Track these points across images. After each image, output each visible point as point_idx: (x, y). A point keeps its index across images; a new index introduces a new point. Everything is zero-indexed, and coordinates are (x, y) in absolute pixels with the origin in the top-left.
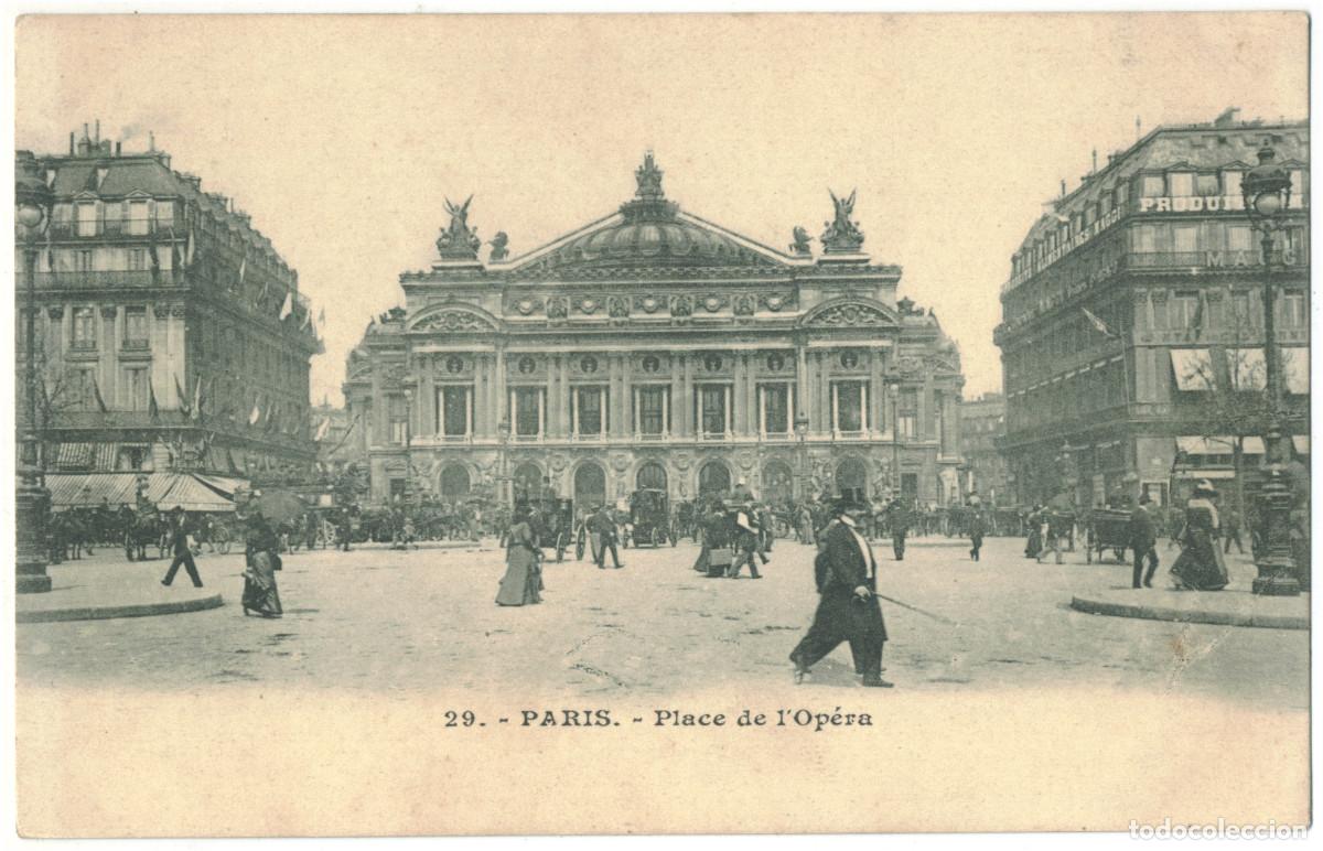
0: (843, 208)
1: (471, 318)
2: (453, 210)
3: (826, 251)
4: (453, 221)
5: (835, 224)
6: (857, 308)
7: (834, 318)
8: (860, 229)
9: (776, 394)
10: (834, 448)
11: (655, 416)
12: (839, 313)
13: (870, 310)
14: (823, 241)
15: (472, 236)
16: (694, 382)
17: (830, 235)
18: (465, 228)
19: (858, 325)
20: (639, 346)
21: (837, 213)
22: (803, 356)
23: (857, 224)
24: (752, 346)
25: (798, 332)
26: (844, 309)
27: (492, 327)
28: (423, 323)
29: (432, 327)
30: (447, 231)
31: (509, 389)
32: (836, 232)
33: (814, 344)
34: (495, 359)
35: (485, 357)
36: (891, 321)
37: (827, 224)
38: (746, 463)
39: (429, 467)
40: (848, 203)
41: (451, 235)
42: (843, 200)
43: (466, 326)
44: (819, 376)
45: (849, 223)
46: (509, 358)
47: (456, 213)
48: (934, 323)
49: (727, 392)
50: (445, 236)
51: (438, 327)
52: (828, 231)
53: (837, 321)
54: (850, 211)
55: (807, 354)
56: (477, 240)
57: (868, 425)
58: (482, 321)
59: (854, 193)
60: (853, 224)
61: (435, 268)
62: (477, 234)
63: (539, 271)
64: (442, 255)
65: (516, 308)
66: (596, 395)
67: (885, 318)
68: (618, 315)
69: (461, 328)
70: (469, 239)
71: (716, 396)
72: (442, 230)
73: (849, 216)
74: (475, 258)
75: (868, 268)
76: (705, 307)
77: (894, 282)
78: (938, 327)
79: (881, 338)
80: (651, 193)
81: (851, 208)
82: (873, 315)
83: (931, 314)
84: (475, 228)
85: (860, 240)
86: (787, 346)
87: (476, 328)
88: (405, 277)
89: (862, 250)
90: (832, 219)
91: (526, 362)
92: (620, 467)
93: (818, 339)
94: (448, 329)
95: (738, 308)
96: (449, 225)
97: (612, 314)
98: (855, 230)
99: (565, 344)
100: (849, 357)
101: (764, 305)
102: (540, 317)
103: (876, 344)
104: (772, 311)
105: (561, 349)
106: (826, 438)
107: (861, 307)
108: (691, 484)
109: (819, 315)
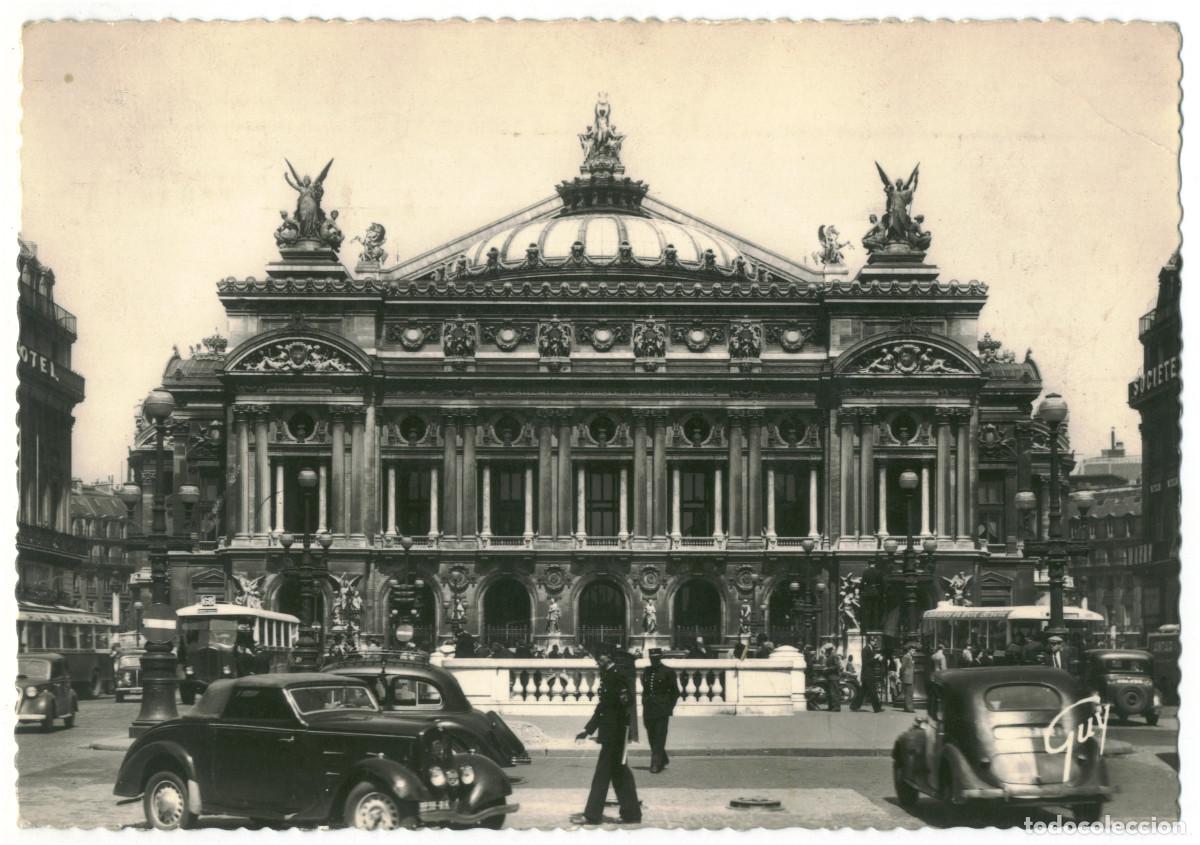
0: (899, 193)
1: (327, 352)
2: (301, 184)
3: (871, 261)
4: (300, 201)
5: (886, 219)
6: (917, 350)
7: (882, 363)
8: (924, 228)
9: (791, 479)
11: (607, 510)
12: (889, 357)
13: (937, 354)
14: (866, 245)
15: (330, 227)
16: (668, 458)
17: (879, 236)
18: (321, 214)
19: (919, 375)
20: (584, 402)
21: (889, 203)
22: (833, 421)
23: (920, 219)
24: (757, 405)
25: (828, 386)
26: (897, 349)
27: (360, 368)
28: (255, 358)
29: (267, 366)
30: (291, 216)
31: (385, 466)
32: (887, 233)
33: (849, 404)
34: (363, 417)
35: (347, 414)
36: (968, 370)
37: (873, 219)
38: (745, 582)
39: (261, 583)
40: (906, 188)
41: (298, 224)
42: (899, 183)
43: (319, 366)
44: (857, 451)
45: (908, 218)
46: (386, 417)
47: (304, 190)
48: (1033, 375)
49: (718, 475)
50: (290, 225)
51: (277, 365)
52: (876, 230)
53: (885, 367)
54: (908, 200)
55: (840, 419)
56: (339, 233)
57: (932, 528)
58: (344, 359)
59: (915, 173)
60: (913, 221)
61: (272, 274)
62: (340, 223)
63: (433, 283)
64: (282, 253)
65: (394, 339)
66: (516, 477)
67: (962, 366)
68: (553, 353)
69: (312, 369)
70: (326, 230)
71: (700, 477)
73: (908, 207)
74: (335, 260)
75: (935, 288)
76: (686, 344)
77: (974, 310)
78: (1039, 380)
79: (953, 395)
80: (602, 168)
81: (911, 193)
82: (941, 361)
83: (1029, 361)
84: (335, 214)
85: (924, 243)
86: (811, 404)
87: (335, 369)
88: (226, 287)
89: (926, 261)
90: (881, 212)
91: (412, 423)
92: (554, 587)
93: (858, 395)
94: (292, 369)
95: (737, 345)
96: (295, 208)
97: (544, 352)
98: (916, 229)
99: (471, 397)
100: (904, 422)
101: (775, 340)
102: (434, 353)
103: (946, 404)
104: (787, 350)
105: (465, 404)
106: (868, 546)
107: (924, 348)
108: (661, 613)
109: (860, 359)
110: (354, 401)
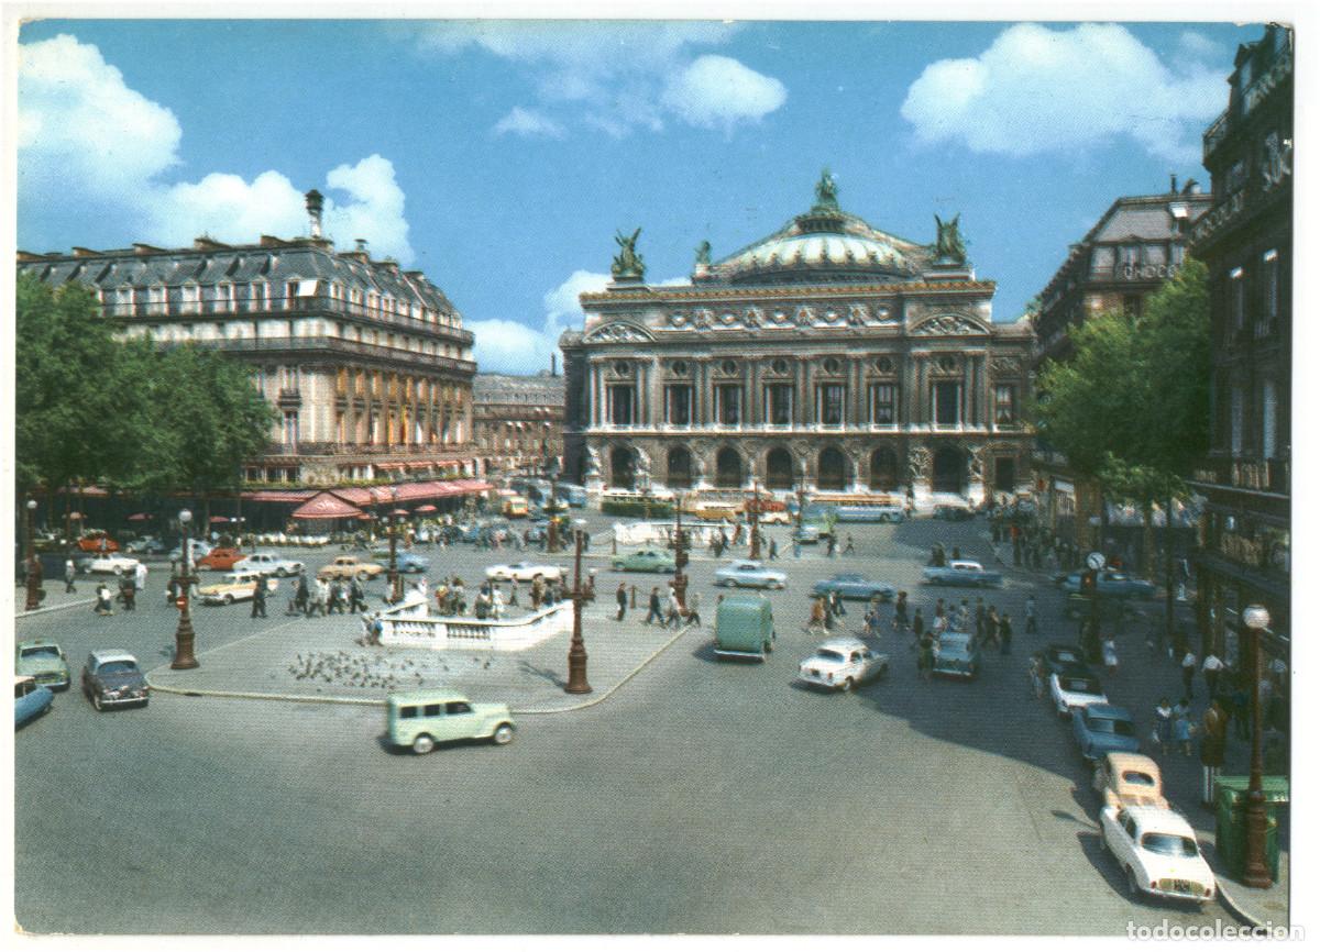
0: (946, 231)
1: (634, 330)
2: (622, 242)
4: (624, 251)
5: (939, 245)
6: (953, 320)
7: (933, 328)
10: (929, 440)
11: (783, 409)
12: (937, 324)
13: (964, 322)
15: (639, 264)
16: (816, 381)
18: (634, 256)
19: (953, 333)
20: (771, 351)
21: (940, 237)
22: (906, 361)
24: (862, 352)
25: (902, 341)
26: (941, 320)
27: (649, 337)
28: (597, 334)
29: (604, 338)
30: (619, 258)
31: (665, 388)
32: (939, 253)
33: (915, 351)
34: (653, 363)
35: (647, 364)
36: (983, 330)
38: (857, 450)
40: (951, 227)
41: (623, 262)
42: (947, 224)
43: (629, 337)
46: (664, 362)
47: (624, 244)
49: (842, 391)
50: (618, 264)
51: (608, 338)
53: (935, 330)
55: (910, 360)
56: (644, 267)
57: (963, 419)
58: (642, 334)
59: (957, 218)
61: (610, 290)
62: (644, 262)
64: (614, 279)
65: (669, 321)
66: (734, 392)
67: (980, 329)
68: (751, 326)
69: (625, 339)
70: (637, 265)
72: (616, 258)
74: (642, 281)
75: (967, 283)
76: (825, 319)
77: (987, 296)
79: (974, 345)
82: (967, 325)
84: (642, 257)
85: (964, 258)
86: (893, 351)
87: (637, 339)
88: (584, 298)
89: (964, 269)
90: (935, 242)
91: (679, 366)
92: (752, 452)
93: (919, 346)
94: (615, 340)
95: (852, 319)
96: (621, 255)
97: (747, 326)
98: (957, 252)
99: (709, 350)
100: (947, 360)
101: (874, 316)
102: (689, 328)
103: (970, 350)
104: (879, 320)
105: (706, 355)
106: (926, 429)
107: (956, 319)
108: (810, 467)
109: (921, 327)
110: (645, 356)
